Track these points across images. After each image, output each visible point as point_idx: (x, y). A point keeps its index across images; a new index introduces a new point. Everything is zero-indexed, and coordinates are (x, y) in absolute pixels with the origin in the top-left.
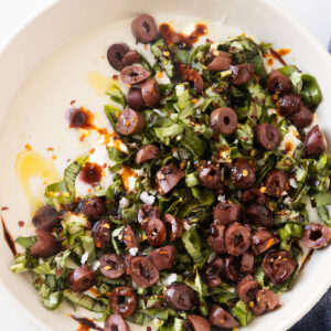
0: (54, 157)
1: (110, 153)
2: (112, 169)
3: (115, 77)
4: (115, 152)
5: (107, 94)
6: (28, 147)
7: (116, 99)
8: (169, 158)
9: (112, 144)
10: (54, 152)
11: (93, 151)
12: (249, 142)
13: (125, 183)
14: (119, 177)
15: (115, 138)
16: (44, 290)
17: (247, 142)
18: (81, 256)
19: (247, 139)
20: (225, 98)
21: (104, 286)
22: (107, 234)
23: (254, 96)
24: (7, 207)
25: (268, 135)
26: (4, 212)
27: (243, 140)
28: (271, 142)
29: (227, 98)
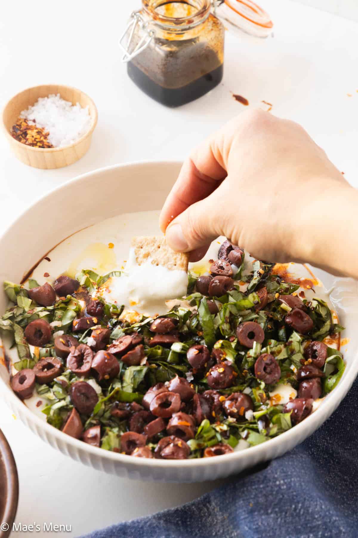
3: (211, 261)
12: (250, 360)
16: (8, 314)
17: (248, 359)
18: (56, 320)
19: (250, 357)
20: (269, 326)
21: (47, 350)
22: (89, 323)
23: (290, 340)
24: (51, 259)
25: (267, 366)
26: (45, 261)
27: (247, 356)
28: (264, 373)
29: (271, 327)
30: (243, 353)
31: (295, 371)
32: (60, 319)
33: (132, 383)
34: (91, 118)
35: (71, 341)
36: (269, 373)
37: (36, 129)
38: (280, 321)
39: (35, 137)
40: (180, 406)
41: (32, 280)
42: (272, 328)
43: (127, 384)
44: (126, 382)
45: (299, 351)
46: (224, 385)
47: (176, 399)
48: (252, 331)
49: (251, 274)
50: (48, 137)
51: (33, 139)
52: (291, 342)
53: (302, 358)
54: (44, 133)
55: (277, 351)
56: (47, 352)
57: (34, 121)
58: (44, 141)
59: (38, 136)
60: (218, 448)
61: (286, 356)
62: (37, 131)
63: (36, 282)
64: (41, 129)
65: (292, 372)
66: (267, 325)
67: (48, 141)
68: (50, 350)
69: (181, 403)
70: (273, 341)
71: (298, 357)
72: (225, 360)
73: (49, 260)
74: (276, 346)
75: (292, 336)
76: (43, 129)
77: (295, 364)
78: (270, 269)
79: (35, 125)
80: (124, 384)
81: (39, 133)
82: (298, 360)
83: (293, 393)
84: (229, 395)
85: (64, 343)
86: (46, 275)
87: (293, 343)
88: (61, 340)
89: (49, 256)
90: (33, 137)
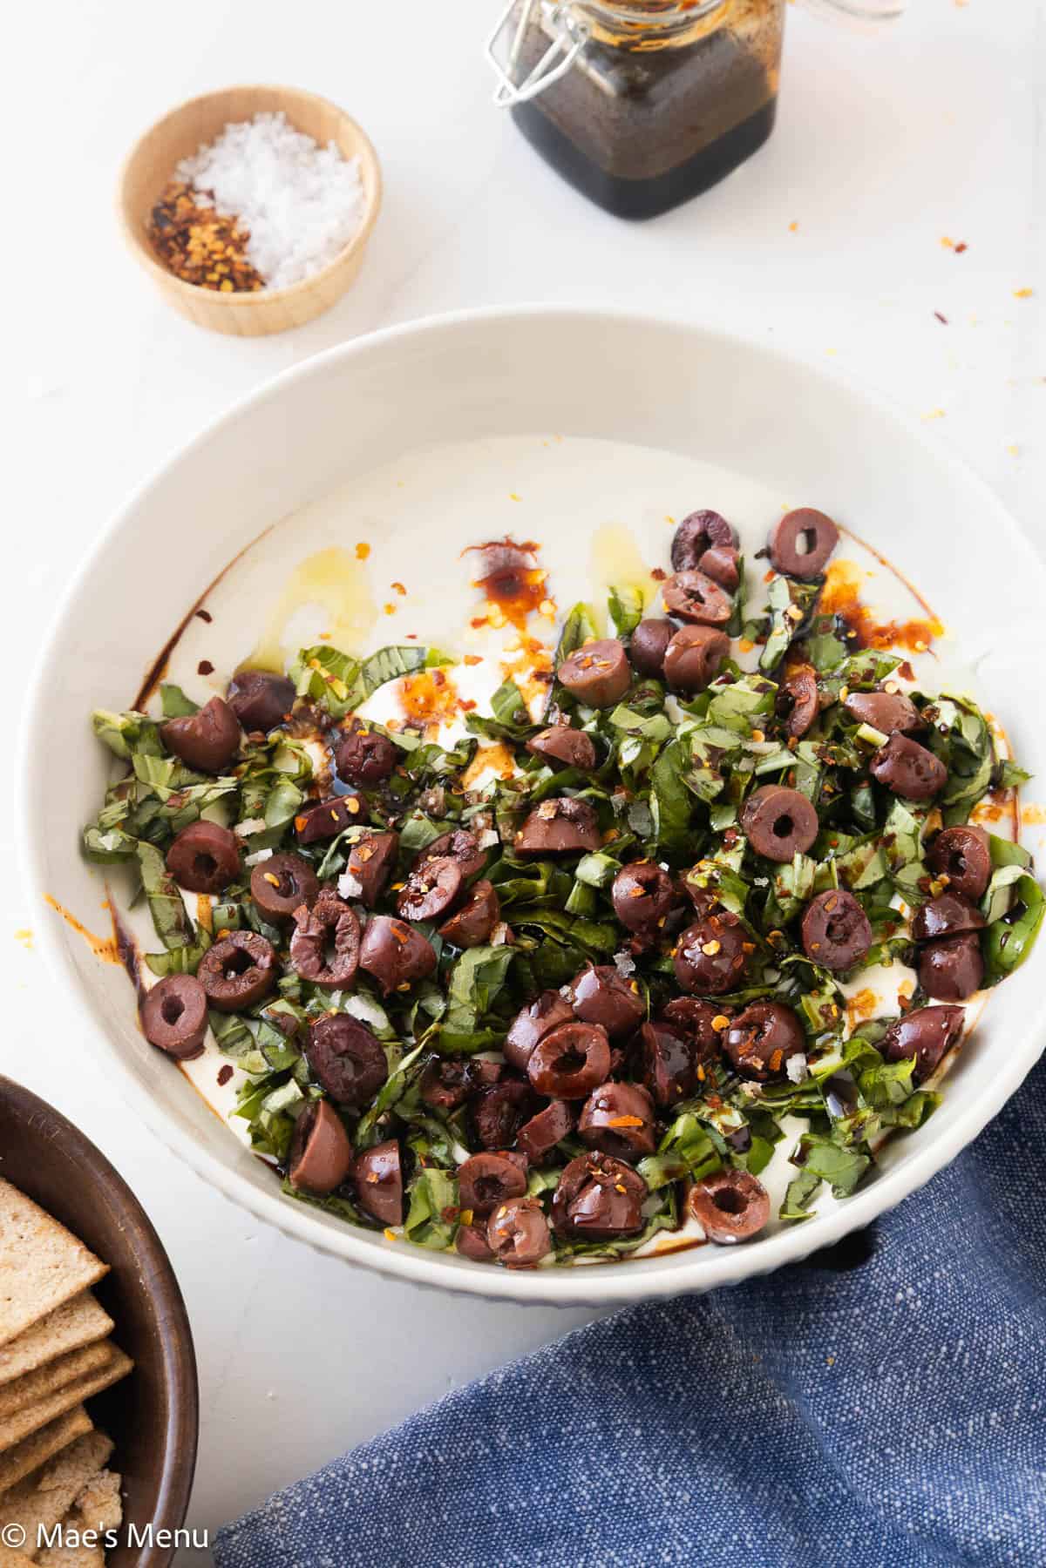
0: (390, 609)
1: (502, 692)
2: (474, 720)
3: (658, 574)
4: (512, 700)
5: (612, 589)
6: (363, 551)
7: (616, 609)
8: (601, 794)
9: (522, 679)
10: (402, 598)
11: (474, 661)
12: (786, 904)
13: (473, 769)
14: (473, 748)
15: (539, 676)
16: (116, 811)
17: (782, 901)
18: (248, 817)
19: (787, 894)
20: (827, 788)
21: (233, 908)
22: (336, 818)
23: (889, 830)
24: (212, 615)
25: (834, 922)
26: (198, 622)
27: (777, 891)
28: (827, 942)
29: (831, 791)
30: (764, 882)
31: (907, 913)
32: (260, 813)
33: (472, 1001)
34: (364, 196)
35: (295, 875)
36: (841, 942)
37: (216, 221)
38: (855, 769)
39: (210, 247)
40: (611, 1064)
41: (170, 687)
42: (836, 792)
43: (460, 1005)
44: (457, 999)
45: (915, 858)
46: (721, 985)
47: (597, 1045)
48: (785, 813)
49: (765, 615)
50: (248, 247)
51: (205, 253)
52: (893, 836)
53: (924, 873)
54: (235, 235)
55: (854, 864)
56: (231, 914)
57: (211, 194)
58: (236, 258)
59: (219, 245)
60: (724, 1185)
61: (881, 876)
62: (214, 227)
63: (179, 691)
64: (228, 222)
65: (898, 918)
66: (824, 785)
67: (246, 258)
68: (241, 909)
69: (612, 1055)
70: (843, 839)
71: (911, 875)
72: (720, 909)
73: (206, 617)
74: (852, 850)
75: (893, 817)
76: (235, 219)
77: (905, 892)
78: (815, 600)
79: (213, 209)
80: (453, 1005)
81: (223, 233)
82: (914, 883)
83: (905, 983)
84: (738, 1010)
85: (277, 884)
86: (205, 668)
87: (897, 840)
88: (268, 877)
89: (206, 608)
90: (204, 245)
